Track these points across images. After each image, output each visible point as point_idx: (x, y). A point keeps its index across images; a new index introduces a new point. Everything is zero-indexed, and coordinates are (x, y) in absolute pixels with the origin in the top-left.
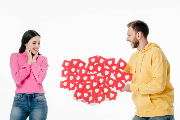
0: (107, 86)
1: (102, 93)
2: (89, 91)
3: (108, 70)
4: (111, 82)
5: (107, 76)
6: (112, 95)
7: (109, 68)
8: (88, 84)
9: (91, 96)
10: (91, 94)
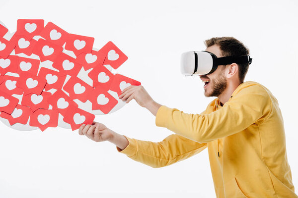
0: (68, 94)
1: (51, 107)
2: (14, 95)
3: (71, 59)
4: (79, 89)
5: (68, 72)
6: (79, 119)
7: (74, 57)
8: (12, 79)
9: (17, 106)
10: (20, 103)
